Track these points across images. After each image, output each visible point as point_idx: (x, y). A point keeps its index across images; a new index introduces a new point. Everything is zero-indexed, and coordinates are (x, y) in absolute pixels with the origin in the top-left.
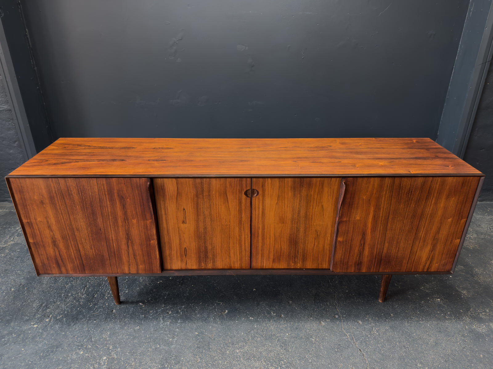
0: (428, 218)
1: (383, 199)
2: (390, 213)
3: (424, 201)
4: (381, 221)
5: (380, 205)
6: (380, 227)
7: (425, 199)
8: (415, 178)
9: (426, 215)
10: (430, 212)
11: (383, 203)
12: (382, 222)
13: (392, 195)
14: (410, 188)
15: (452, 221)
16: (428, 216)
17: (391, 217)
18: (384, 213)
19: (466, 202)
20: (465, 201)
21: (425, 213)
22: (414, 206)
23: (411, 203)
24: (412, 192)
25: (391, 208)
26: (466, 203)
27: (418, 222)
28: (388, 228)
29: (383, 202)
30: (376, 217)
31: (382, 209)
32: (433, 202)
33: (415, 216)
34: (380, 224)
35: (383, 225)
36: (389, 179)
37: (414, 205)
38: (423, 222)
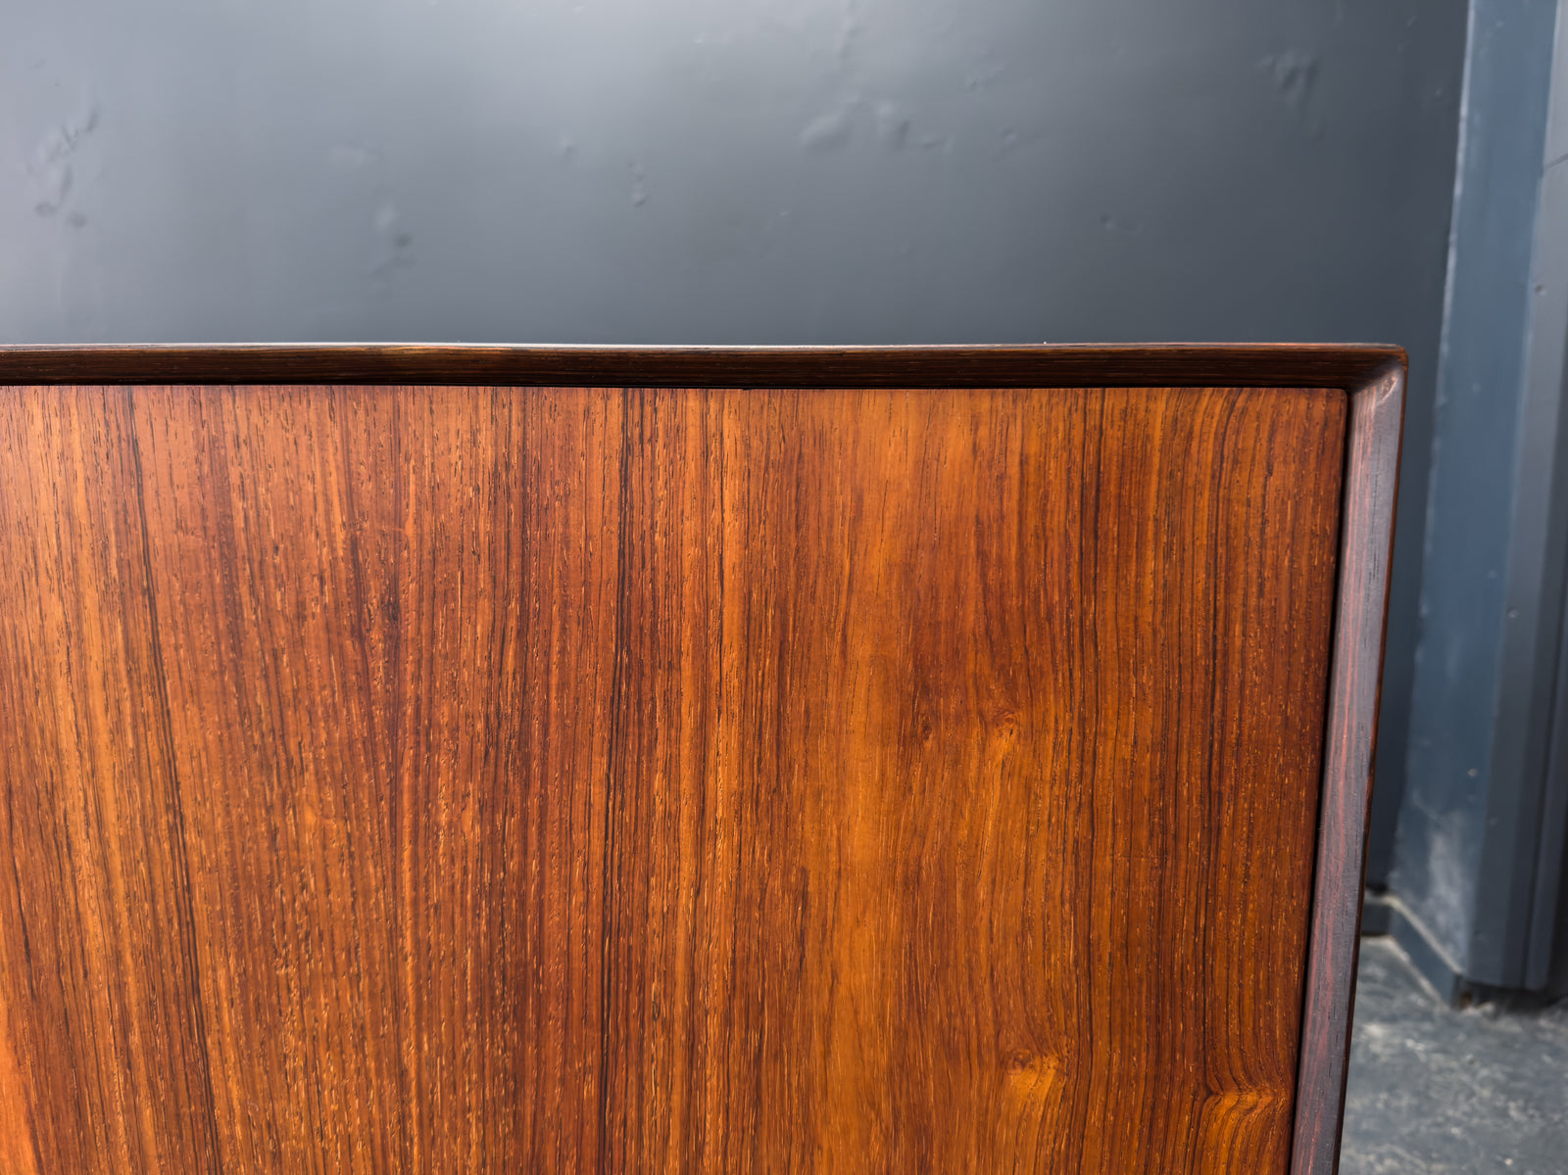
0: (713, 1026)
1: (67, 714)
2: (201, 919)
3: (600, 764)
4: (125, 1031)
5: (52, 791)
6: (132, 1111)
7: (600, 735)
8: (385, 398)
9: (668, 976)
10: (719, 944)
11: (71, 760)
12: (135, 1039)
13: (156, 648)
14: (354, 545)
15: (1074, 1102)
16: (713, 997)
17: (219, 976)
18: (121, 906)
19: (1212, 798)
20: (1190, 787)
21: (656, 946)
22: (472, 830)
23: (430, 790)
24: (393, 611)
25: (191, 837)
26: (1212, 831)
27: (590, 1089)
28: (225, 1131)
29: (67, 740)
30: (46, 955)
31: (84, 847)
32: (723, 782)
33: (521, 989)
34: (115, 1067)
35: (152, 1085)
36: (63, 411)
37: (469, 816)
38: (653, 1091)
